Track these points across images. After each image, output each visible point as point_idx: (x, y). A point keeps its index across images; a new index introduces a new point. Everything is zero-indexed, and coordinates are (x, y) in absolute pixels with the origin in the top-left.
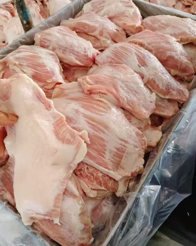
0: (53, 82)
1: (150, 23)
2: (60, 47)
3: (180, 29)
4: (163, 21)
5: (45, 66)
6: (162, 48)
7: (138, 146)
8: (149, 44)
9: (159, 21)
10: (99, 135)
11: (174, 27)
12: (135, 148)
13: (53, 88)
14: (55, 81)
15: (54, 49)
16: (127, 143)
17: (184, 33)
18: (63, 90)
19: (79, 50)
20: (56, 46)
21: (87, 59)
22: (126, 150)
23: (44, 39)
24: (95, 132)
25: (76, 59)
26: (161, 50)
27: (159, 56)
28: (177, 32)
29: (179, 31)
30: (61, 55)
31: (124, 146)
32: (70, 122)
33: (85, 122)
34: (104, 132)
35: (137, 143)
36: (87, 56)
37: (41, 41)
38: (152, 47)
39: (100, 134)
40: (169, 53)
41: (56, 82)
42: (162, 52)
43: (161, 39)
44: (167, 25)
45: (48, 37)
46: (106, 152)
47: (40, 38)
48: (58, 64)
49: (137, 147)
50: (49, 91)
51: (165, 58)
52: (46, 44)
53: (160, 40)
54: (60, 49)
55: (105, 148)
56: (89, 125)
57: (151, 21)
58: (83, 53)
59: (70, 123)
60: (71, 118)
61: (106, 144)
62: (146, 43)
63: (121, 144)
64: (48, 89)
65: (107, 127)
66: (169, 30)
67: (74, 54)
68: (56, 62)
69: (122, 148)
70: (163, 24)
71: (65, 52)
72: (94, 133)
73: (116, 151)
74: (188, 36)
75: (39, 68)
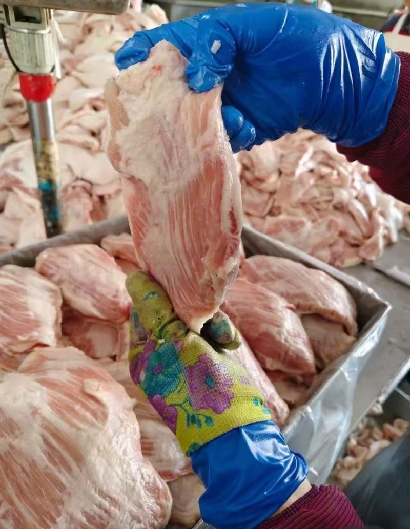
0: (31, 340)
1: (253, 266)
2: (72, 280)
3: (299, 287)
4: (275, 269)
5: (27, 310)
6: (255, 315)
7: (141, 518)
8: (233, 304)
9: (268, 266)
10: (57, 473)
11: (289, 282)
12: (135, 521)
13: (27, 352)
14: (35, 339)
15: (59, 283)
16: (115, 507)
17: (305, 296)
18: (43, 359)
19: (104, 291)
20: (65, 277)
21: (115, 310)
22: (108, 523)
23: (52, 262)
24: (50, 465)
25: (94, 306)
26: (252, 319)
27: (245, 328)
28: (293, 291)
29: (298, 291)
30: (69, 294)
31: (106, 511)
32: (9, 432)
33: (40, 438)
34: (69, 470)
35: (141, 510)
36: (117, 303)
37: (44, 265)
38: (237, 310)
39: (60, 472)
40: (264, 327)
41: (36, 342)
42: (252, 323)
43: (259, 299)
44: (280, 277)
45: (60, 261)
46: (58, 520)
47: (46, 260)
48: (57, 310)
49: (139, 522)
50: (18, 356)
51: (256, 335)
52: (50, 272)
53: (255, 301)
54: (71, 283)
55: (60, 507)
56: (44, 446)
57: (255, 263)
58: (110, 297)
59: (9, 435)
60: (17, 425)
61: (65, 497)
62: (228, 301)
63: (100, 506)
64: (16, 353)
65: (80, 459)
66: (280, 285)
67: (93, 297)
68: (54, 304)
69: (101, 517)
70: (273, 273)
71: (78, 291)
72: (47, 467)
73: (84, 520)
74: (311, 302)
75: (13, 311)
